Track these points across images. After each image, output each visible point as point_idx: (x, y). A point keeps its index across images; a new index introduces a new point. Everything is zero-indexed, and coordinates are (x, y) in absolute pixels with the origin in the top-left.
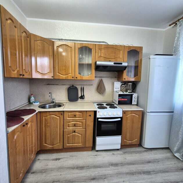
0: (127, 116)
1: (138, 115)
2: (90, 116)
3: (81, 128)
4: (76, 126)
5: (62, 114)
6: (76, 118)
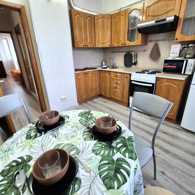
0: (162, 84)
1: (178, 86)
2: (126, 77)
3: (120, 86)
4: (117, 84)
5: (109, 73)
6: (118, 77)
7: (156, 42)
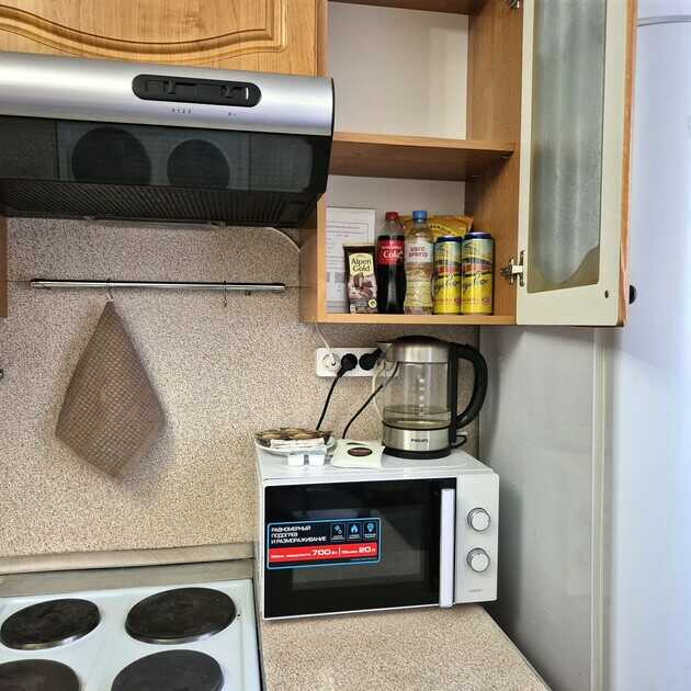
7: (102, 300)
